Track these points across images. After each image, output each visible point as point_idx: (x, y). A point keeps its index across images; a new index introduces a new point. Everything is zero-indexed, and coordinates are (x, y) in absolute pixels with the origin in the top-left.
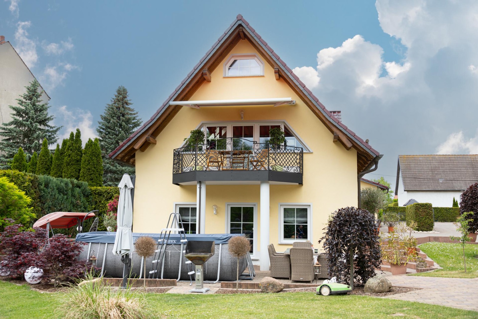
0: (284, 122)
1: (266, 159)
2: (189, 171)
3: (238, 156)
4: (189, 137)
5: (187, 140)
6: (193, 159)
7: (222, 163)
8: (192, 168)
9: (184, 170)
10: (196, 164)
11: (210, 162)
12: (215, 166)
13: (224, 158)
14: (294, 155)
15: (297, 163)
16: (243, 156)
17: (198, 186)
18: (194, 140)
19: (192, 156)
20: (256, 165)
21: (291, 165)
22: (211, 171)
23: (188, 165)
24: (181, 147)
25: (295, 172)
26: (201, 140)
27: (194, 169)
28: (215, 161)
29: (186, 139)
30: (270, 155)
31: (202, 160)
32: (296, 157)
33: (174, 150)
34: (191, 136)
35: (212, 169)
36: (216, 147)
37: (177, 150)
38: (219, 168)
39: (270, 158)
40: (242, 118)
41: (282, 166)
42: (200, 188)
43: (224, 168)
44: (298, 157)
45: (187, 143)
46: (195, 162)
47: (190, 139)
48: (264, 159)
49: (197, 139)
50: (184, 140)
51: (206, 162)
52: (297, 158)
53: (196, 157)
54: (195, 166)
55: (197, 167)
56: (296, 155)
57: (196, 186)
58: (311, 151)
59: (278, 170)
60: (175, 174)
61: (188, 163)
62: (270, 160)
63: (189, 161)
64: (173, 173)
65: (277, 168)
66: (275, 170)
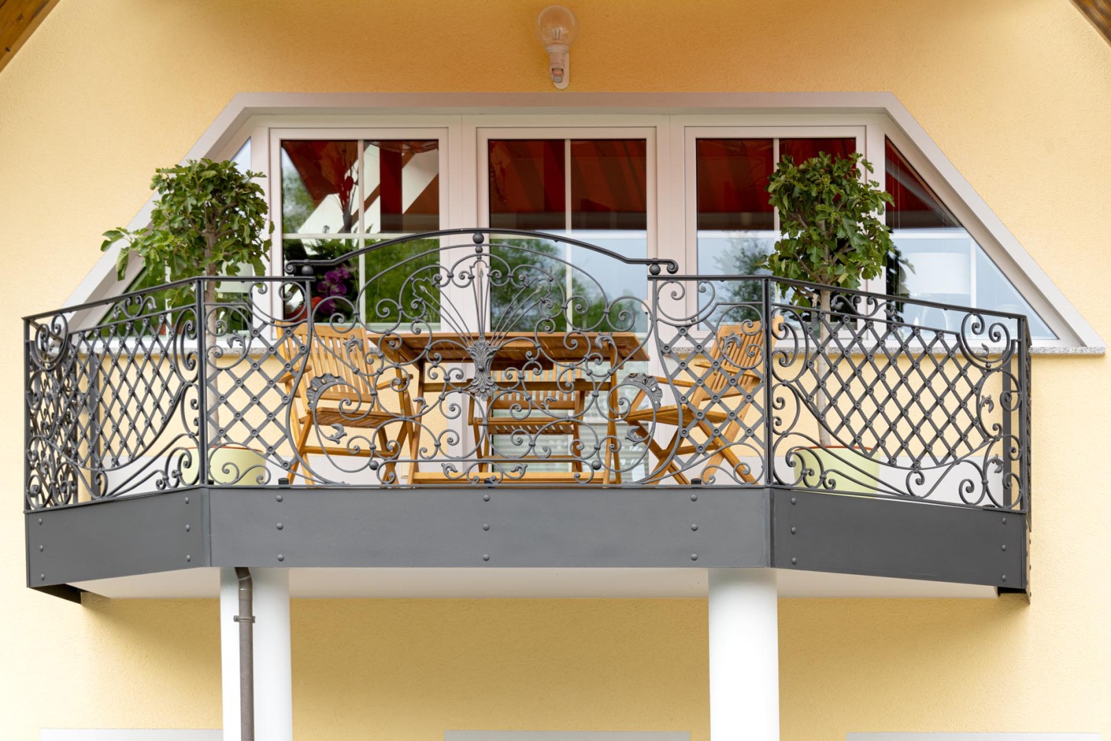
0: (884, 113)
1: (749, 399)
2: (150, 487)
3: (530, 376)
4: (145, 220)
5: (124, 243)
6: (180, 397)
7: (411, 431)
8: (173, 465)
9: (115, 479)
10: (202, 432)
11: (318, 417)
12: (359, 453)
13: (423, 387)
14: (962, 373)
15: (983, 431)
16: (569, 377)
17: (230, 606)
18: (181, 241)
19: (175, 369)
20: (676, 446)
21: (939, 450)
22: (327, 488)
23: (147, 441)
24: (81, 302)
25: (972, 498)
26: (241, 244)
27: (189, 475)
28: (355, 414)
29: (116, 234)
30: (776, 365)
31: (255, 400)
32: (975, 390)
33: (28, 321)
34: (157, 216)
35: (336, 477)
36: (362, 299)
37: (47, 321)
38: (391, 465)
39: (780, 392)
40: (557, 73)
41: (868, 455)
42: (247, 621)
43: (430, 470)
44: (993, 387)
45: (124, 264)
46: (201, 422)
47: (147, 235)
48: (733, 403)
49: (210, 240)
50: (105, 245)
51: (281, 417)
52: (985, 392)
53: (202, 382)
54: (203, 447)
55: (218, 459)
56: (974, 374)
57: (213, 604)
58: (1092, 343)
59: (843, 485)
60: (42, 511)
61: (141, 424)
62: (779, 405)
63: (149, 406)
64: (28, 505)
65: (831, 472)
66: (822, 487)
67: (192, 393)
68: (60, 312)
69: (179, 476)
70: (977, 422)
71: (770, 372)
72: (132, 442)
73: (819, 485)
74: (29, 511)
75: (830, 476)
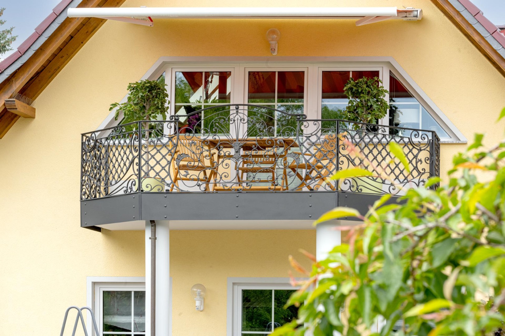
1: (331, 161)
2: (122, 192)
4: (126, 101)
5: (118, 108)
6: (132, 162)
7: (214, 173)
8: (130, 185)
10: (140, 174)
11: (180, 168)
12: (194, 180)
13: (219, 157)
14: (411, 151)
15: (418, 171)
16: (271, 153)
17: (148, 234)
18: (137, 107)
19: (131, 152)
20: (308, 177)
21: (401, 178)
22: (182, 193)
23: (121, 176)
24: (103, 128)
26: (158, 108)
27: (135, 188)
28: (193, 166)
29: (115, 105)
30: (341, 150)
31: (158, 162)
32: (415, 157)
33: (83, 135)
34: (129, 99)
35: (185, 189)
37: (89, 135)
38: (207, 185)
39: (342, 159)
40: (273, 50)
41: (374, 180)
42: (154, 239)
43: (219, 186)
44: (424, 155)
45: (117, 115)
46: (140, 170)
47: (126, 105)
48: (325, 162)
49: (147, 107)
50: (111, 109)
51: (167, 168)
52: (419, 157)
53: (140, 156)
54: (139, 178)
55: (145, 182)
57: (142, 233)
58: (462, 139)
59: (365, 191)
60: (87, 200)
61: (119, 171)
62: (341, 163)
63: (122, 165)
64: (81, 199)
65: (361, 186)
66: (357, 191)
67: (136, 160)
68: (94, 132)
69: (131, 189)
70: (416, 168)
71: (338, 152)
72: (116, 177)
73: (356, 190)
74: (82, 200)
75: (360, 187)
